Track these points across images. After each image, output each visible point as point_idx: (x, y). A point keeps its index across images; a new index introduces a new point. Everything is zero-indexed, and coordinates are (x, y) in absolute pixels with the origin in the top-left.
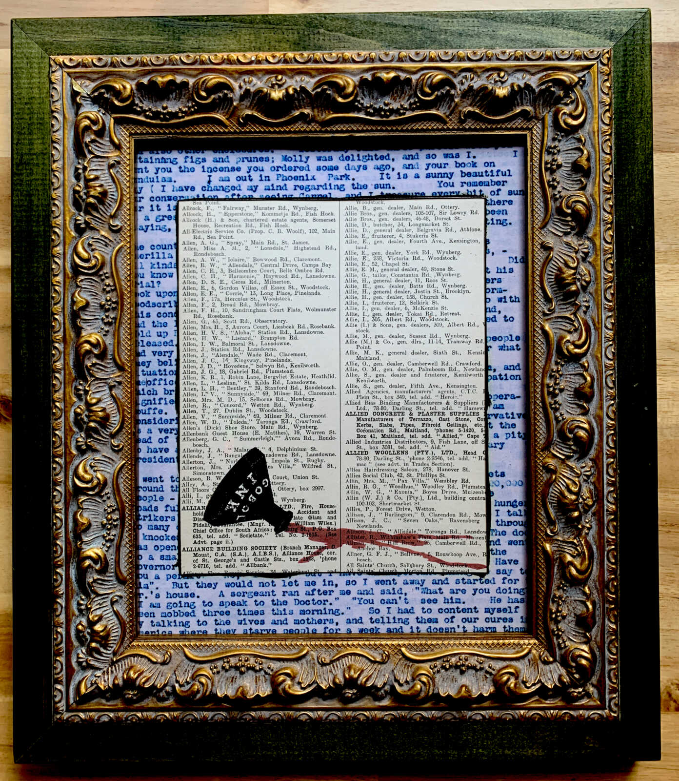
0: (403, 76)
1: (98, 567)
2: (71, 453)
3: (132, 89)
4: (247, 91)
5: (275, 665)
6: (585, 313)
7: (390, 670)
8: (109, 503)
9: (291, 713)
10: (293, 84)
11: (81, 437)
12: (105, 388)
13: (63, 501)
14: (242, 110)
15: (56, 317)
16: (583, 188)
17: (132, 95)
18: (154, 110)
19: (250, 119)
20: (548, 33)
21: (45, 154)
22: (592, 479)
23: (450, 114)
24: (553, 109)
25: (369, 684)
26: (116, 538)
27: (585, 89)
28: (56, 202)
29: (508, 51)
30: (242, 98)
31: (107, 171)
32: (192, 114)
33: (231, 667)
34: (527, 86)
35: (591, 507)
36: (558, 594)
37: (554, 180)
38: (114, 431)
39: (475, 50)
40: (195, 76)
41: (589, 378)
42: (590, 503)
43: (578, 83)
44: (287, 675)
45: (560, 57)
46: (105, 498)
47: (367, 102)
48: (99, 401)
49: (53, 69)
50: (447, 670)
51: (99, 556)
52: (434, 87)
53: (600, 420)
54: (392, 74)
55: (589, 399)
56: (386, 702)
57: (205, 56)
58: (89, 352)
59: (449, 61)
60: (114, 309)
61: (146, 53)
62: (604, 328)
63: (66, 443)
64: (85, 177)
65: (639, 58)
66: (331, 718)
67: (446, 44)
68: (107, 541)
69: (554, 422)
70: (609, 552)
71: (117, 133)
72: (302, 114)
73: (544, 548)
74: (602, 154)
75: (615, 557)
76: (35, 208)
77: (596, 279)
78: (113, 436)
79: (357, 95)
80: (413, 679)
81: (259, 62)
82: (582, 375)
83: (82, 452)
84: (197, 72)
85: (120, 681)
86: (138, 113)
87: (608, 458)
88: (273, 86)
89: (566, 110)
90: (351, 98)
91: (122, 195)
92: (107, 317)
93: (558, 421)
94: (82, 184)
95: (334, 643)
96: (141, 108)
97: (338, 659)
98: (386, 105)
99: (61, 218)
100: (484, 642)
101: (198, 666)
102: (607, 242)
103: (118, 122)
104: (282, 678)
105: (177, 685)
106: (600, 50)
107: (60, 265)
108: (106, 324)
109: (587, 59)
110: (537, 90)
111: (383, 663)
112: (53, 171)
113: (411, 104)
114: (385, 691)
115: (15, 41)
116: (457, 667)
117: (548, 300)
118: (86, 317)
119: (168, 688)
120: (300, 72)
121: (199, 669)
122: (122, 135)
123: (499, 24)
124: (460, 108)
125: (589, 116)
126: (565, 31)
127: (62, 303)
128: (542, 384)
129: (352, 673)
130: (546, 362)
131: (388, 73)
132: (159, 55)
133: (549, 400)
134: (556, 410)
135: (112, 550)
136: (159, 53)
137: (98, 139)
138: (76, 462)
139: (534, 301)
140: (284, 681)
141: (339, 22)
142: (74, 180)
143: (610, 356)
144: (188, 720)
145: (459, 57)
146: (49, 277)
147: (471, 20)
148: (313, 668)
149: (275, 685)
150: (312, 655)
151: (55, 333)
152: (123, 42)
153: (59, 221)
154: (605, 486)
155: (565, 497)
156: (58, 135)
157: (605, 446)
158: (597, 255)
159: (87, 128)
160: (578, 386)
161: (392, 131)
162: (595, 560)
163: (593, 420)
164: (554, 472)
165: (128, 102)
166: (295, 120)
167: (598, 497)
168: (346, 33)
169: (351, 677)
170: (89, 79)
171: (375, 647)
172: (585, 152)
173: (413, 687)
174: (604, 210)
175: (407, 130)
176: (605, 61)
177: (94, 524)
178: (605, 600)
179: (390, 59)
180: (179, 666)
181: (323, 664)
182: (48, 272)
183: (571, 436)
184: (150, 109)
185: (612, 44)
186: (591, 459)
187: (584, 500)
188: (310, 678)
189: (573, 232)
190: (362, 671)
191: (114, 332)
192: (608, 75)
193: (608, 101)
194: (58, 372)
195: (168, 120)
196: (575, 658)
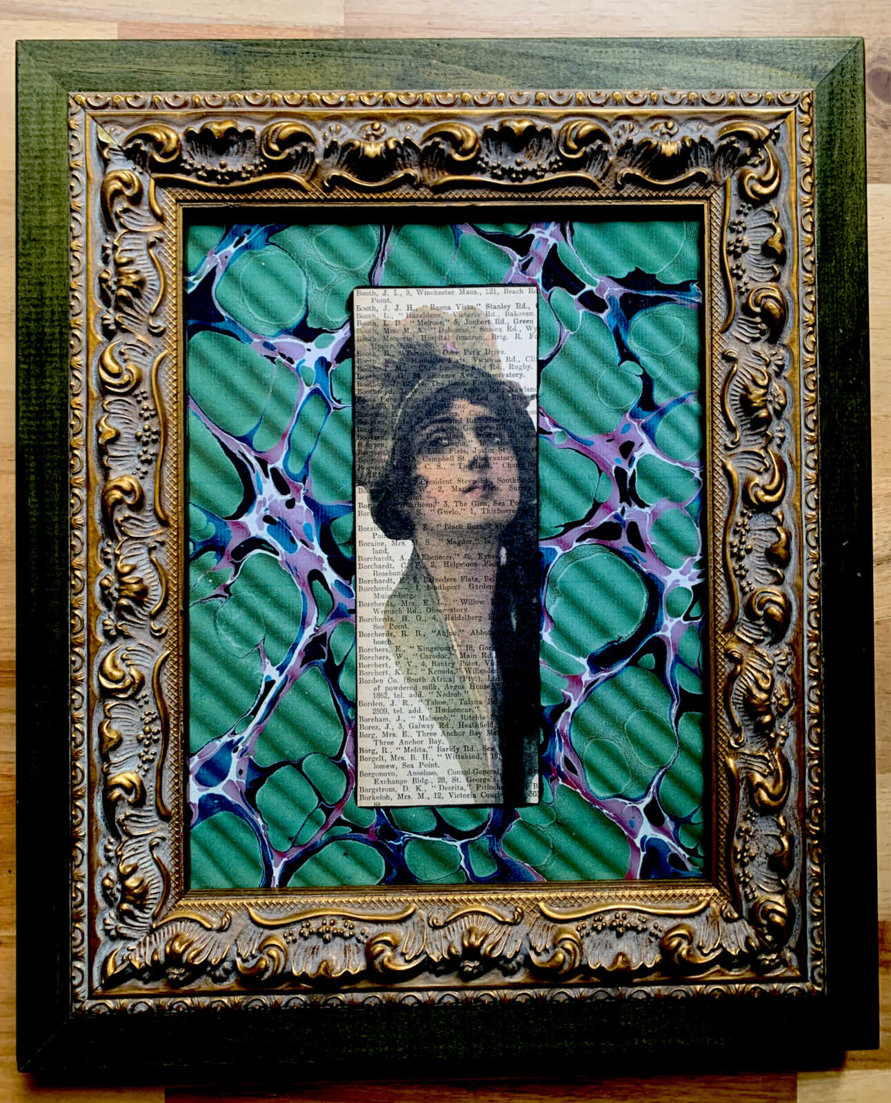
0: (541, 125)
1: (131, 798)
2: (97, 641)
3: (178, 141)
4: (334, 144)
5: (371, 930)
6: (779, 446)
7: (523, 935)
8: (147, 709)
9: (392, 994)
10: (394, 134)
11: (109, 619)
12: (142, 551)
13: (85, 706)
14: (327, 169)
15: (76, 452)
16: (776, 279)
17: (179, 147)
18: (209, 168)
19: (337, 181)
20: (733, 70)
21: (62, 228)
22: (789, 671)
23: (603, 178)
24: (738, 172)
25: (496, 954)
26: (157, 758)
27: (779, 144)
28: (76, 294)
29: (679, 93)
30: (327, 153)
31: (145, 252)
32: (260, 174)
33: (311, 933)
34: (704, 141)
35: (787, 708)
36: (744, 826)
37: (738, 267)
38: (154, 609)
39: (636, 91)
40: (264, 122)
41: (783, 536)
42: (786, 704)
43: (769, 137)
44: (387, 943)
45: (747, 101)
46: (141, 703)
47: (493, 160)
48: (134, 569)
49: (73, 110)
50: (599, 932)
51: (133, 783)
52: (582, 141)
53: (799, 591)
54: (526, 124)
55: (784, 563)
56: (519, 978)
57: (278, 96)
58: (119, 502)
59: (601, 105)
60: (155, 441)
61: (199, 89)
62: (804, 467)
63: (89, 627)
64: (115, 260)
65: (849, 104)
66: (446, 1000)
67: (597, 83)
68: (144, 762)
69: (740, 594)
70: (811, 768)
71: (159, 199)
72: (407, 176)
73: (726, 765)
74: (801, 232)
75: (818, 775)
76: (47, 302)
77: (794, 400)
78: (153, 617)
79: (479, 151)
80: (555, 946)
81: (351, 104)
82: (775, 531)
83: (111, 639)
84: (268, 117)
85: (161, 957)
86: (188, 173)
87: (809, 642)
88: (368, 138)
89: (754, 173)
90: (472, 155)
91: (166, 284)
92: (145, 452)
93: (744, 593)
94: (111, 269)
95: (450, 898)
96: (191, 165)
97: (455, 920)
98: (518, 164)
99: (83, 315)
100: (649, 893)
101: (267, 932)
102: (808, 352)
103: (160, 183)
104: (379, 948)
105: (239, 960)
106: (799, 92)
107: (82, 381)
108: (143, 462)
109: (782, 104)
110: (716, 147)
111: (514, 923)
112: (72, 250)
113: (551, 164)
114: (518, 964)
115: (21, 71)
116: (612, 928)
117: (732, 429)
118: (115, 454)
119: (227, 965)
120: (405, 118)
121: (268, 938)
122: (166, 202)
123: (667, 56)
124: (616, 170)
125: (784, 181)
126: (754, 67)
127: (84, 433)
128: (724, 543)
129: (473, 939)
130: (729, 513)
131: (520, 122)
132: (215, 93)
133: (732, 564)
134: (742, 577)
135: (152, 775)
136: (217, 90)
137: (132, 208)
138: (103, 653)
139: (713, 430)
140: (382, 952)
141: (457, 52)
142: (101, 264)
143: (812, 505)
144: (253, 1008)
145: (614, 99)
146: (67, 397)
147: (632, 50)
148: (422, 933)
149: (370, 956)
150: (420, 915)
151: (75, 474)
152: (168, 75)
153: (81, 320)
154: (806, 679)
155: (754, 697)
156: (79, 202)
157: (806, 626)
158: (794, 369)
159: (118, 193)
160: (769, 546)
161: (527, 199)
162: (793, 780)
163: (790, 591)
164: (739, 661)
165: (174, 158)
166: (396, 184)
167: (796, 694)
168: (467, 66)
169: (471, 945)
170: (121, 125)
171: (506, 903)
172: (779, 230)
173: (553, 957)
174: (805, 308)
175: (547, 199)
176: (805, 108)
177: (126, 738)
178: (806, 833)
179: (524, 102)
180: (241, 933)
181: (435, 928)
182: (65, 390)
183: (761, 613)
184: (203, 168)
185: (815, 84)
186: (788, 644)
187: (778, 699)
188: (417, 947)
189: (764, 338)
190: (486, 936)
191: (155, 473)
192: (809, 126)
193: (808, 161)
194: (78, 529)
195: (227, 182)
196: (767, 913)
